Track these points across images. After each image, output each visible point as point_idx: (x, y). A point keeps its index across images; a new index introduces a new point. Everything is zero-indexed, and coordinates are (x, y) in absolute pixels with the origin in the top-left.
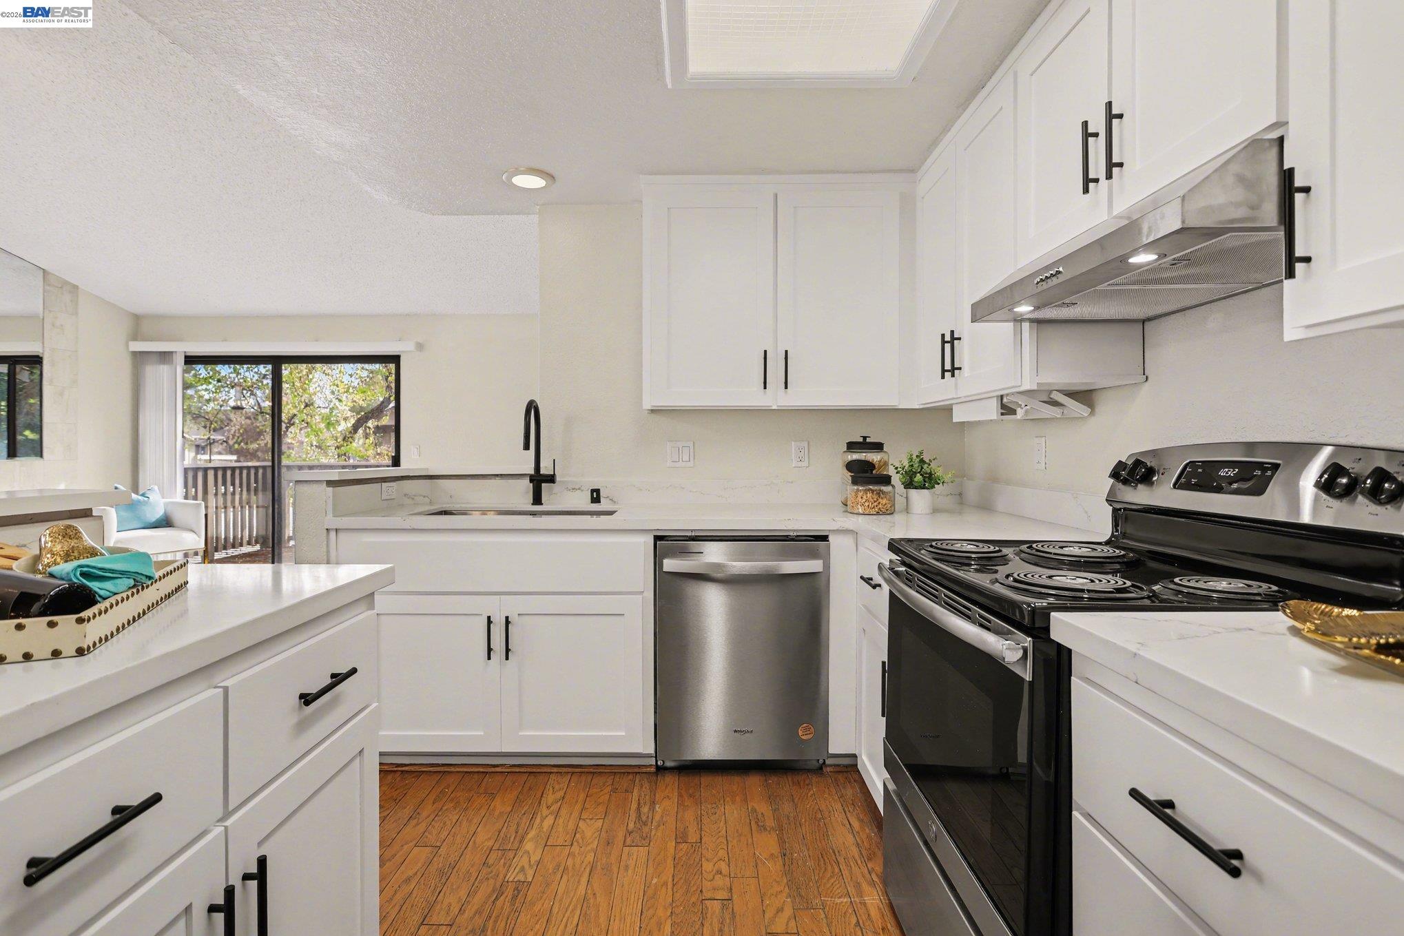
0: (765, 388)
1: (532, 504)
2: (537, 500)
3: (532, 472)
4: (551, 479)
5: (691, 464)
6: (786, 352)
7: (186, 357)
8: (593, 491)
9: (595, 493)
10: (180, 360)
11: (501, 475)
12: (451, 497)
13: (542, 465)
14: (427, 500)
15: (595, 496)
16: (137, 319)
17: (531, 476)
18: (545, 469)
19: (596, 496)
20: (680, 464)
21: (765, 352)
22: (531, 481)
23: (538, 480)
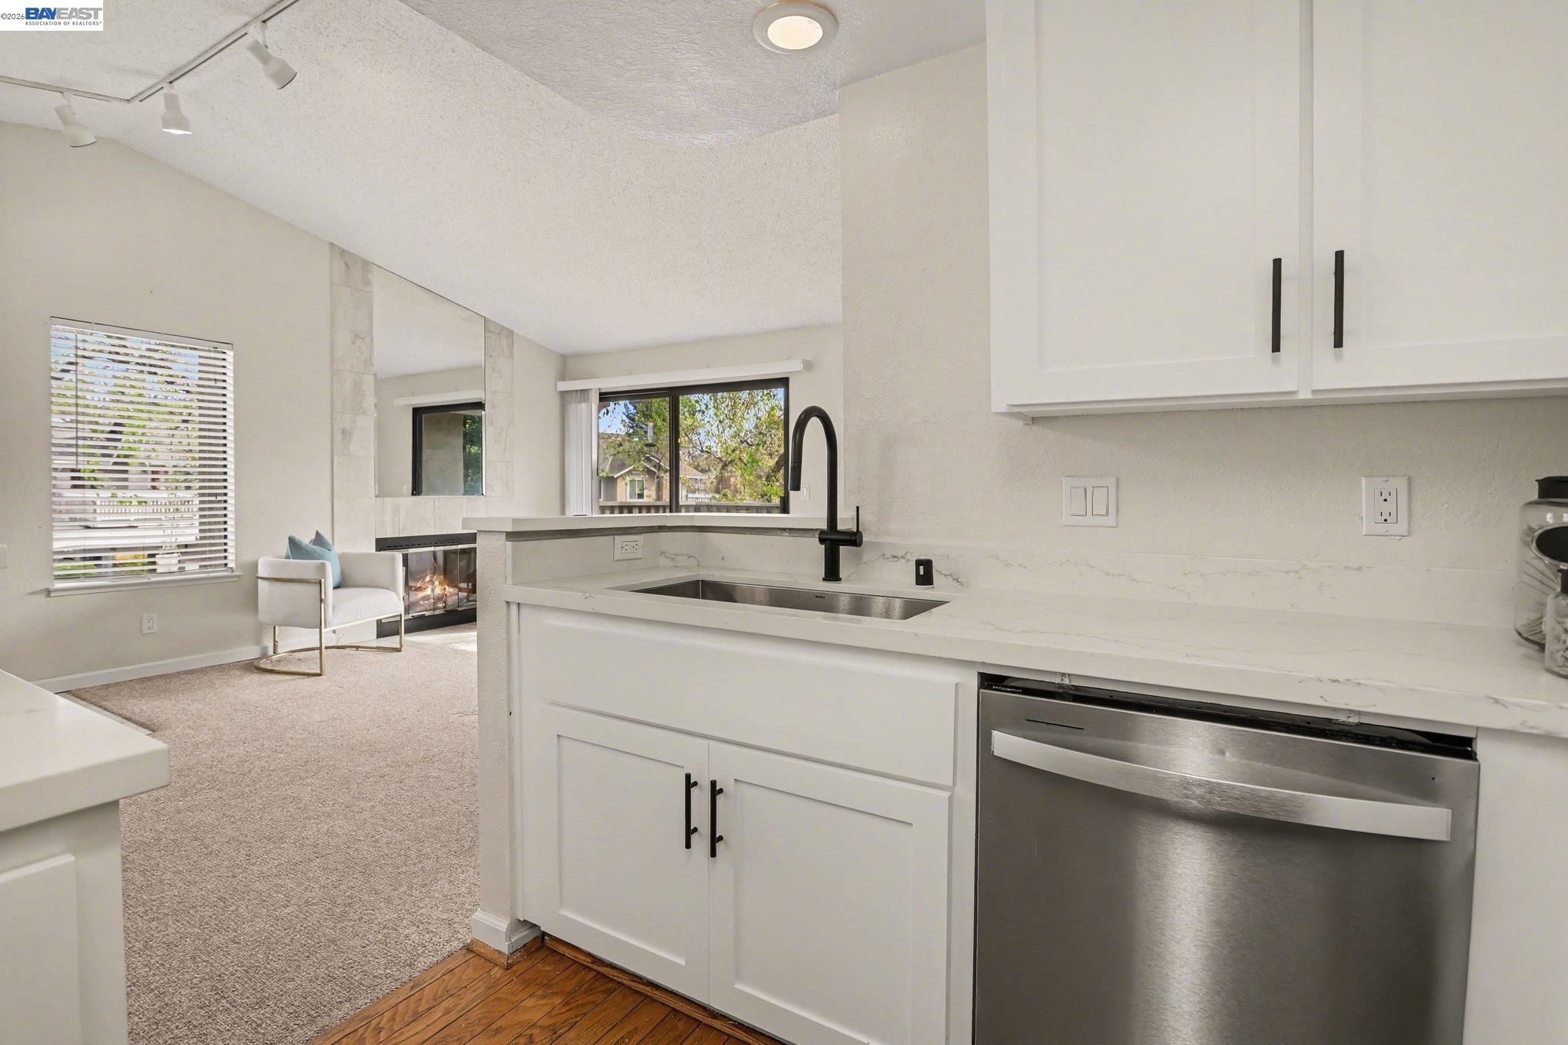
0: (1276, 348)
1: (824, 579)
2: (832, 572)
3: (824, 526)
4: (854, 539)
5: (1111, 520)
6: (1340, 256)
7: (601, 394)
8: (919, 563)
9: (922, 568)
10: (595, 398)
11: (790, 529)
12: (723, 559)
13: (839, 516)
14: (693, 562)
15: (922, 573)
16: (564, 358)
17: (822, 532)
18: (845, 522)
19: (925, 573)
20: (1089, 520)
21: (1277, 263)
22: (822, 541)
23: (832, 540)
